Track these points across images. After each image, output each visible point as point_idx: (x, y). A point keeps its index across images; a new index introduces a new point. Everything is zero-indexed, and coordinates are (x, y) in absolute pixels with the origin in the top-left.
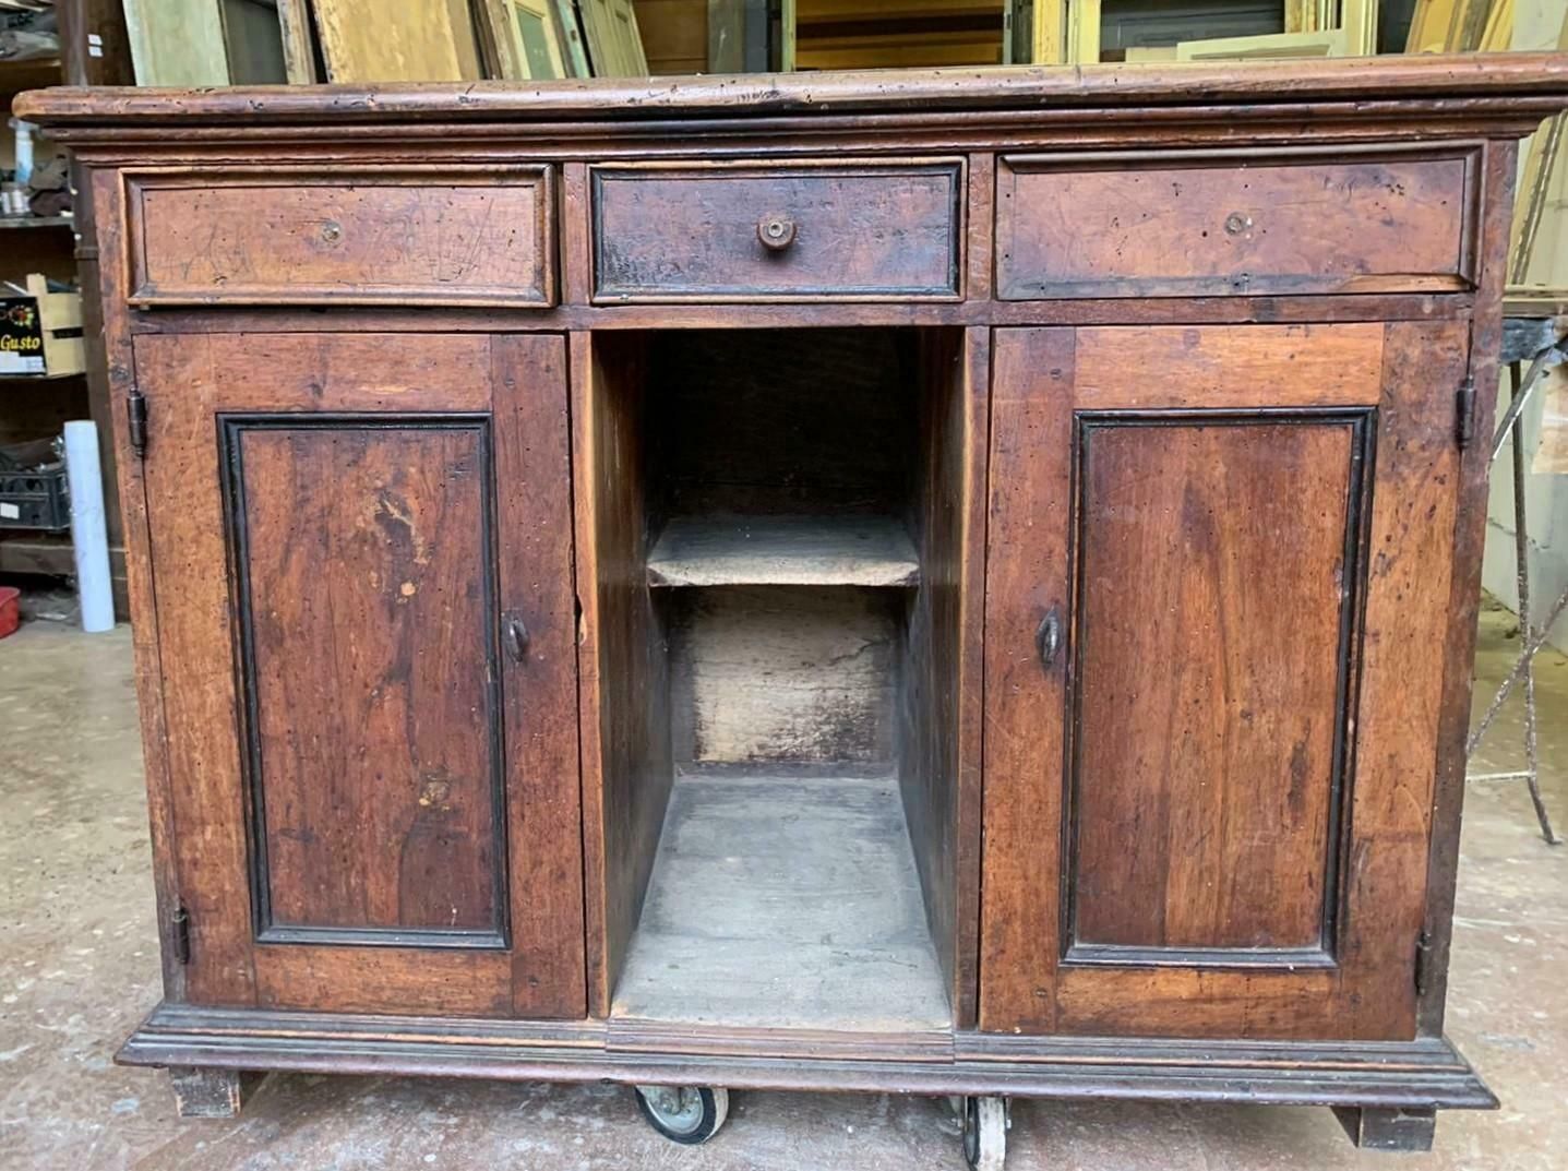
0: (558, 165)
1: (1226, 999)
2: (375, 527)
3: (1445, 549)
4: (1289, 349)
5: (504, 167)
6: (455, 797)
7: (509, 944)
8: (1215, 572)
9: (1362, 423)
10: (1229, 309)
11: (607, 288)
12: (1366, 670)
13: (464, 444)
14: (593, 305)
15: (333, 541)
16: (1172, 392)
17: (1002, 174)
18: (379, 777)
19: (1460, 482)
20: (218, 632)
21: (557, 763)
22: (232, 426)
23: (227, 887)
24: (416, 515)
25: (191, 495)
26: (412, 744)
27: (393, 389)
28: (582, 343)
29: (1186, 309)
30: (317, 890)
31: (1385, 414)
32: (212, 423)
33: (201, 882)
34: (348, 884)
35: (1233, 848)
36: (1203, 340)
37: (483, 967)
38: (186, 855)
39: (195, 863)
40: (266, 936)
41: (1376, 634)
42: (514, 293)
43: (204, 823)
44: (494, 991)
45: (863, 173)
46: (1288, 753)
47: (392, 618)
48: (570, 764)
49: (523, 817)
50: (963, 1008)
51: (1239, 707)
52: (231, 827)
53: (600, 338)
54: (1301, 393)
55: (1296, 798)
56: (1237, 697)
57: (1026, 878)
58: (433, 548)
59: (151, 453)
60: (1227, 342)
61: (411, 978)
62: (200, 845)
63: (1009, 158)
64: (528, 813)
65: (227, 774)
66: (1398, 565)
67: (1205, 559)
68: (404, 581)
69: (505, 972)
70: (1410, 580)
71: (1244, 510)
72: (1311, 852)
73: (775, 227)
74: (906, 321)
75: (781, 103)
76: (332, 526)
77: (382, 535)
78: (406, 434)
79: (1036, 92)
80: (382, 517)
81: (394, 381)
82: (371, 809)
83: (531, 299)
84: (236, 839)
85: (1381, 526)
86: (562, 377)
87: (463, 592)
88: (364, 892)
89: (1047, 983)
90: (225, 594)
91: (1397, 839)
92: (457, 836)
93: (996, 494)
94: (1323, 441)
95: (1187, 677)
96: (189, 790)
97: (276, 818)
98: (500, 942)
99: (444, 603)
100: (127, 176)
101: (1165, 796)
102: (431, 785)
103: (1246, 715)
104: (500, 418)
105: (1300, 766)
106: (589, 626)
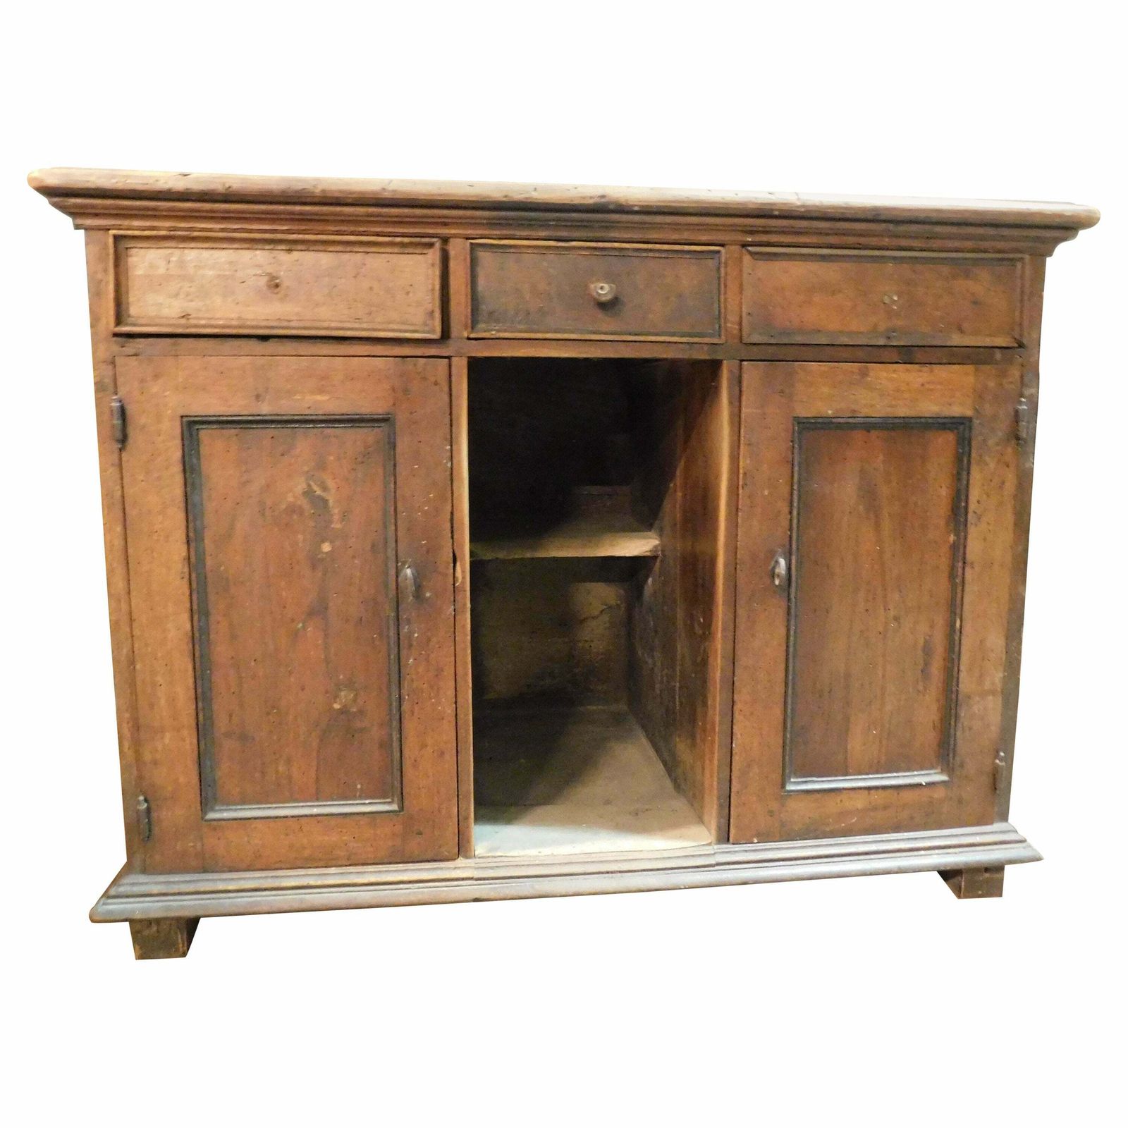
0: (445, 240)
1: (885, 808)
2: (304, 503)
3: (1010, 509)
4: (920, 380)
5: (406, 240)
6: (360, 702)
7: (402, 808)
8: (878, 525)
9: (959, 427)
10: (886, 355)
11: (481, 326)
12: (967, 588)
13: (371, 440)
14: (470, 339)
15: (268, 512)
16: (853, 407)
17: (747, 259)
18: (303, 689)
19: (1017, 466)
20: (178, 582)
21: (439, 671)
22: (192, 427)
23: (182, 780)
24: (333, 491)
25: (159, 478)
26: (328, 663)
27: (319, 397)
28: (460, 365)
29: (860, 354)
30: (252, 777)
31: (976, 422)
32: (177, 424)
33: (158, 777)
34: (277, 772)
35: (888, 708)
36: (872, 373)
37: (381, 826)
38: (147, 756)
39: (155, 763)
40: (211, 815)
41: (972, 563)
42: (410, 328)
43: (162, 730)
44: (390, 843)
45: (657, 255)
46: (921, 642)
47: (314, 567)
48: (449, 672)
49: (413, 713)
50: (719, 828)
51: (892, 613)
52: (185, 733)
53: (473, 362)
54: (929, 408)
55: (925, 671)
56: (891, 607)
57: (761, 735)
58: (345, 516)
59: (128, 446)
60: (885, 374)
61: (326, 838)
62: (160, 748)
63: (750, 248)
64: (416, 709)
65: (183, 690)
66: (984, 519)
67: (872, 516)
68: (323, 541)
69: (399, 828)
70: (990, 528)
71: (894, 484)
72: (934, 707)
73: (602, 289)
74: (687, 356)
75: (608, 204)
76: (269, 500)
77: (307, 507)
78: (328, 431)
79: (773, 207)
80: (308, 493)
81: (321, 391)
82: (296, 714)
83: (423, 333)
84: (189, 741)
85: (975, 494)
86: (446, 389)
87: (368, 548)
88: (290, 778)
89: (774, 805)
90: (184, 554)
91: (984, 694)
92: (362, 730)
93: (745, 474)
94: (940, 440)
95: (862, 594)
96: (152, 706)
97: (222, 724)
98: (395, 807)
99: (354, 557)
100: (116, 238)
101: (848, 676)
102: (343, 693)
103: (896, 619)
104: (401, 418)
105: (927, 651)
106: (463, 572)
